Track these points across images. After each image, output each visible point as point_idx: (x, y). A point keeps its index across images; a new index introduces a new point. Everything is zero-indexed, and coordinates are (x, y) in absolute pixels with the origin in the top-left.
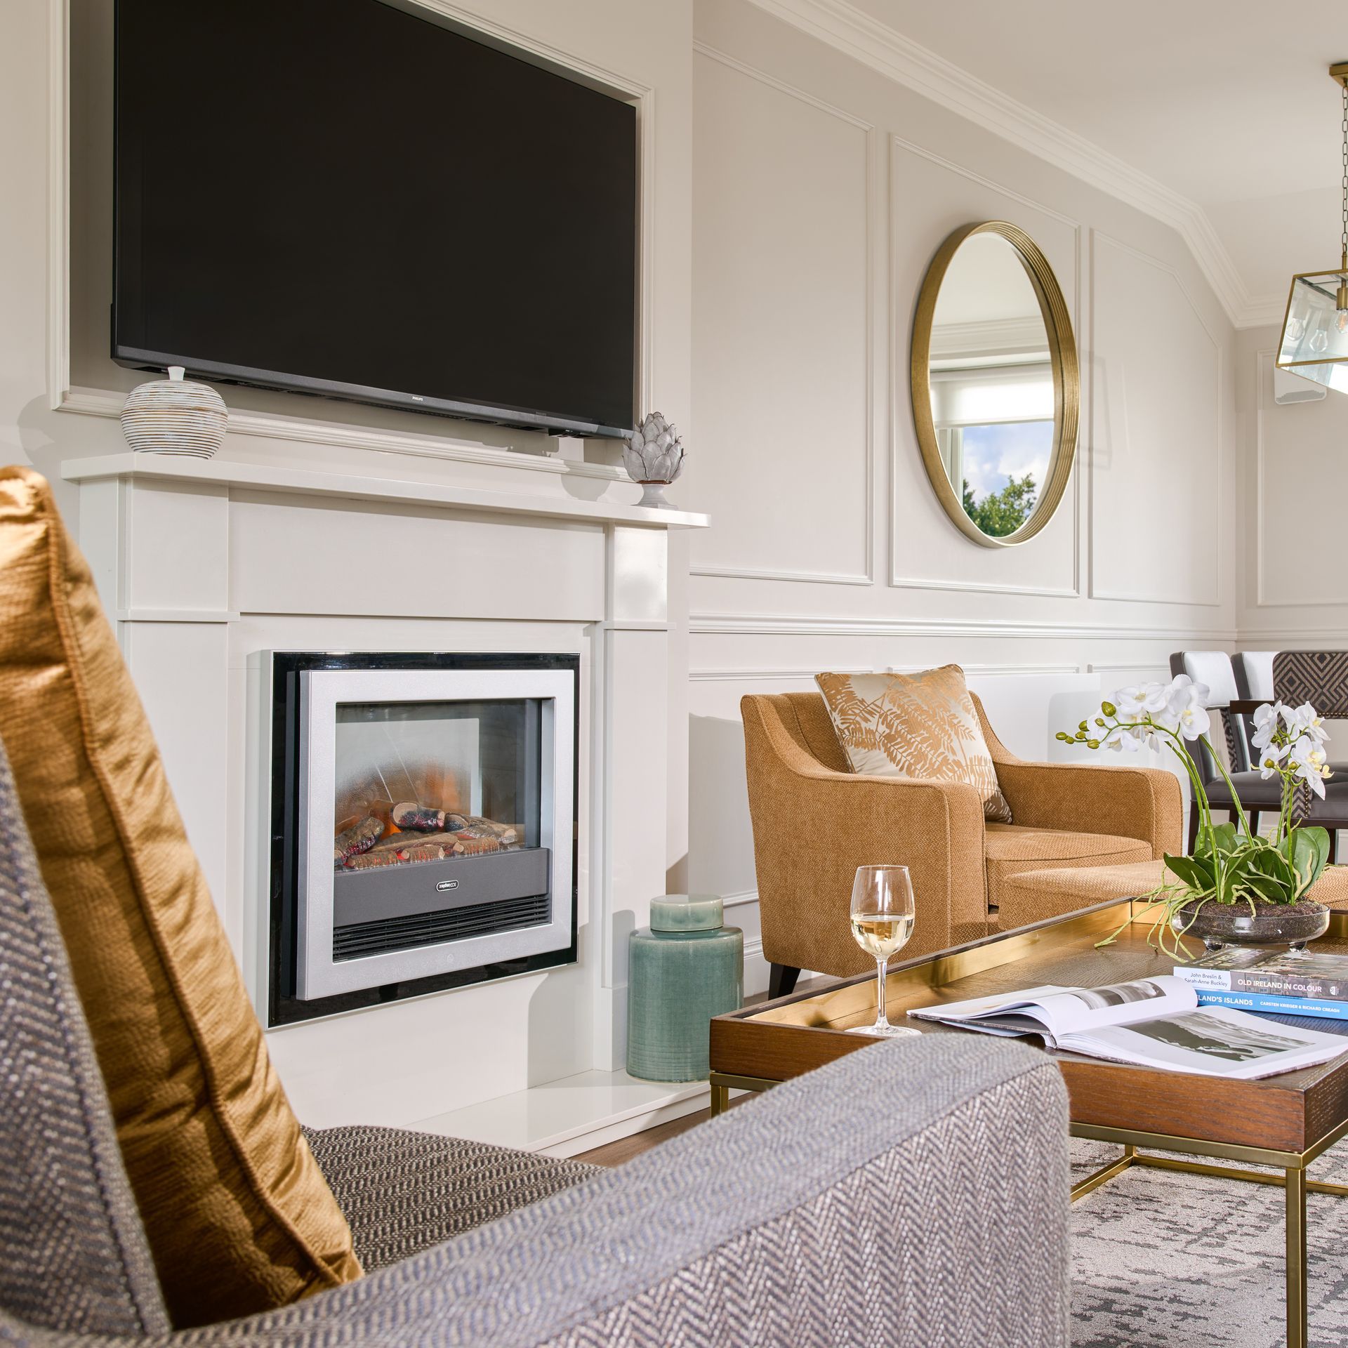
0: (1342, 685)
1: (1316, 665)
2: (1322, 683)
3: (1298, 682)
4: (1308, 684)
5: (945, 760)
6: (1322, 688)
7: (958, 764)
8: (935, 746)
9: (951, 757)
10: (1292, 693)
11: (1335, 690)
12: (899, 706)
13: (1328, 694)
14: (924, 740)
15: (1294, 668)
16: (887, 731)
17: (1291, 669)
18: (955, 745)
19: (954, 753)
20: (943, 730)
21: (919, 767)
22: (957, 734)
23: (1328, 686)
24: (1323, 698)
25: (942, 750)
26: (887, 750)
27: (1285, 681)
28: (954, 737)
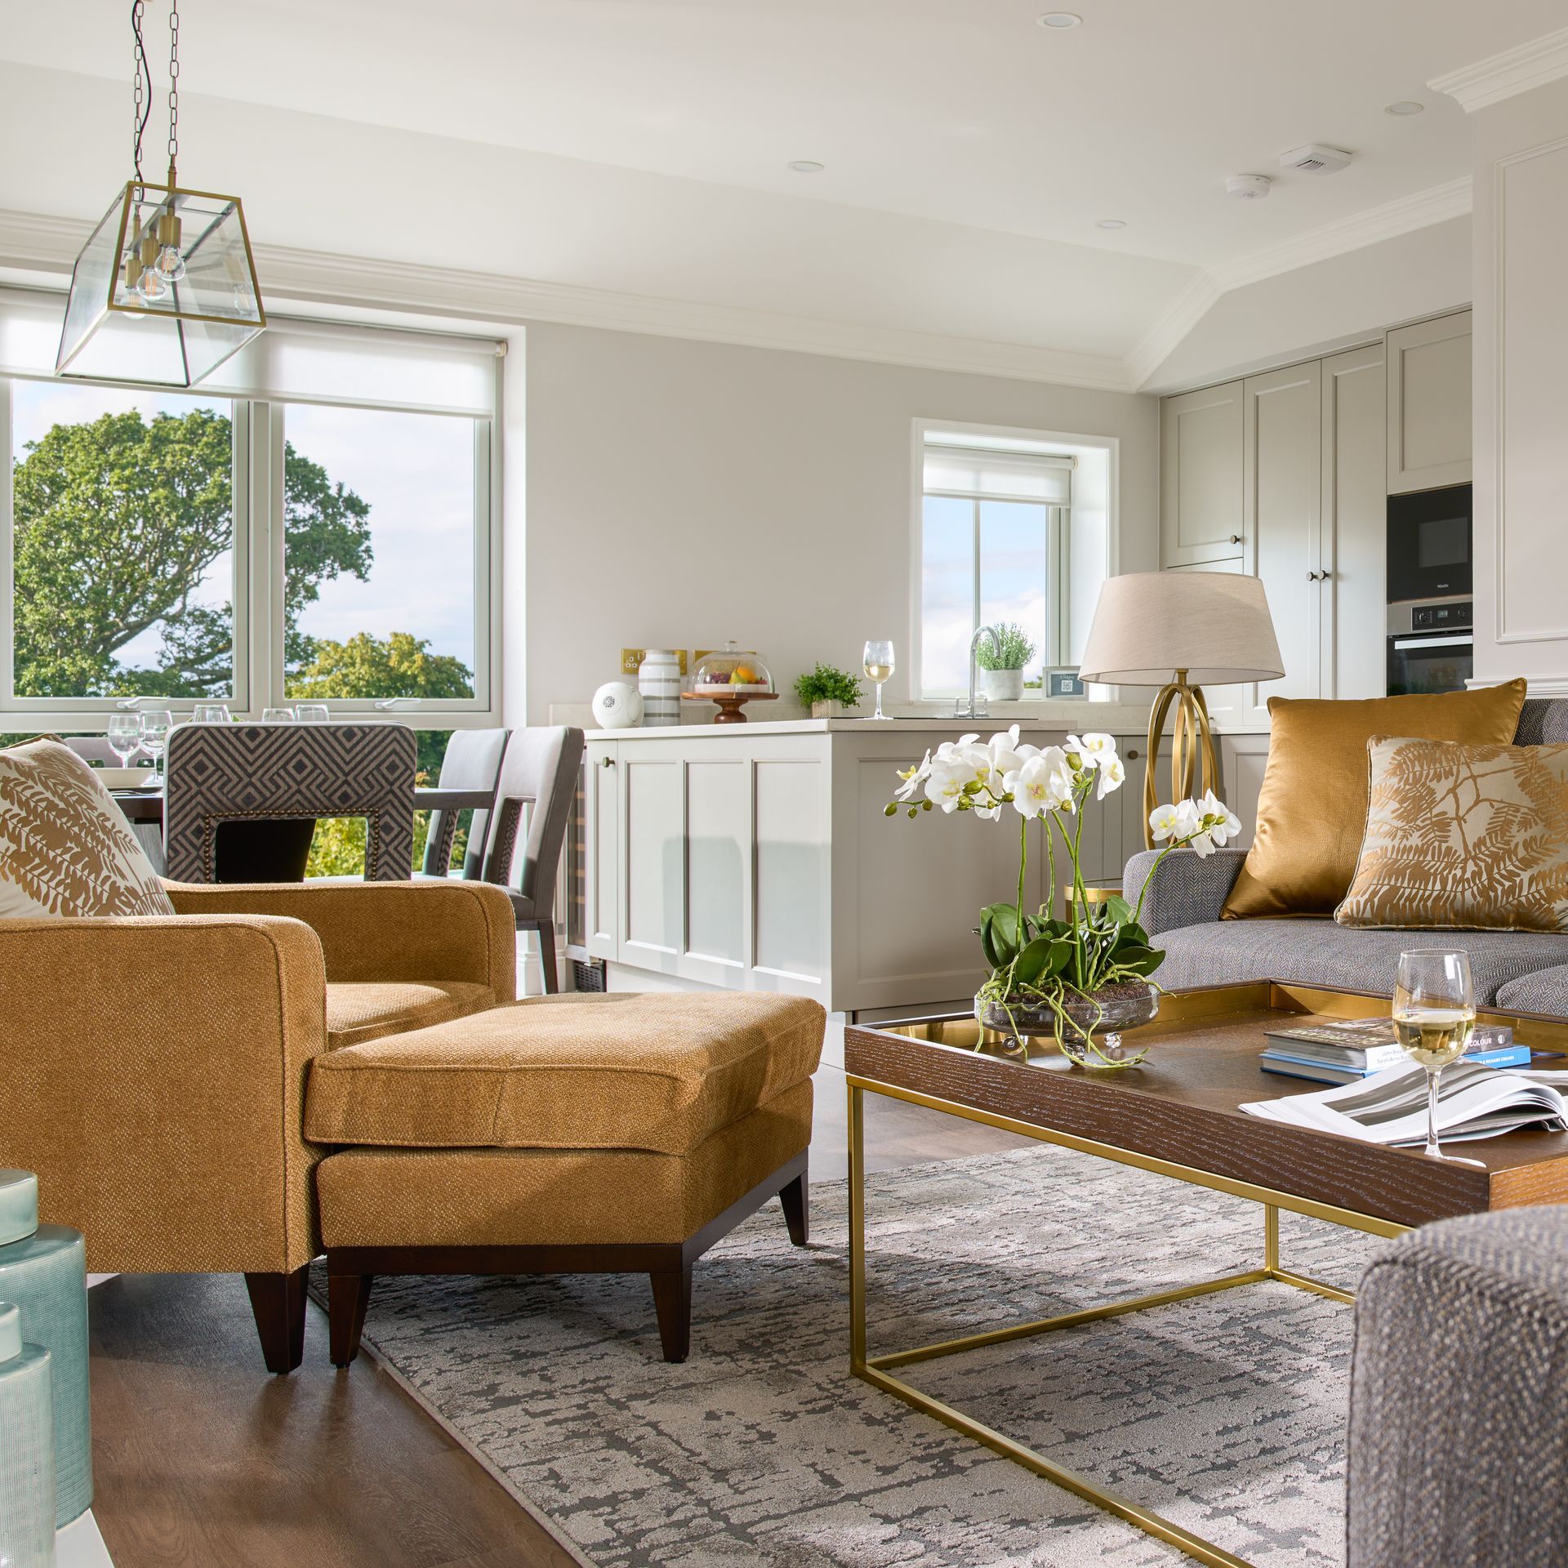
0: (282, 772)
1: (244, 744)
2: (250, 770)
3: (212, 768)
4: (228, 771)
5: (114, 888)
6: (250, 776)
7: (132, 891)
8: (95, 866)
9: (121, 883)
10: (199, 784)
11: (271, 779)
12: (21, 804)
13: (259, 785)
14: (75, 859)
15: (207, 749)
16: (13, 847)
17: (201, 750)
18: (120, 861)
19: (123, 876)
20: (96, 839)
21: (80, 902)
22: (116, 845)
23: (260, 773)
24: (251, 789)
25: (105, 873)
26: (20, 879)
27: (190, 767)
28: (114, 850)
